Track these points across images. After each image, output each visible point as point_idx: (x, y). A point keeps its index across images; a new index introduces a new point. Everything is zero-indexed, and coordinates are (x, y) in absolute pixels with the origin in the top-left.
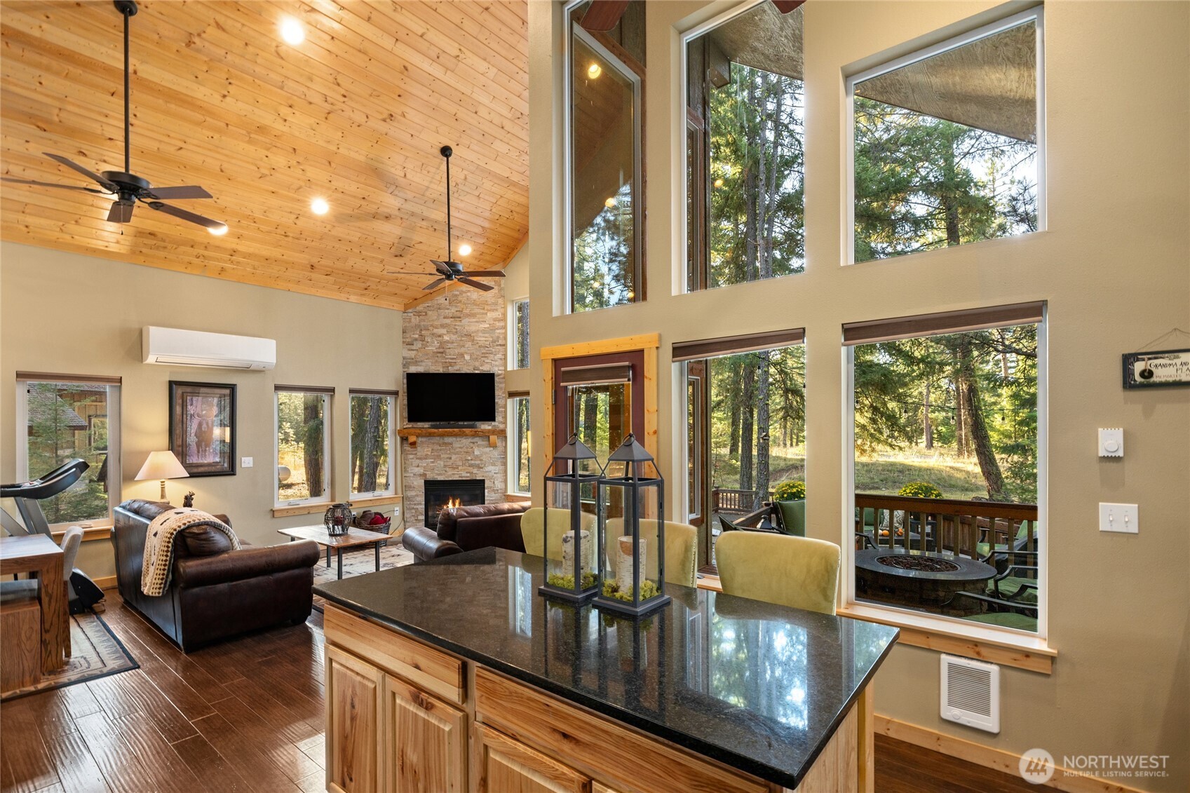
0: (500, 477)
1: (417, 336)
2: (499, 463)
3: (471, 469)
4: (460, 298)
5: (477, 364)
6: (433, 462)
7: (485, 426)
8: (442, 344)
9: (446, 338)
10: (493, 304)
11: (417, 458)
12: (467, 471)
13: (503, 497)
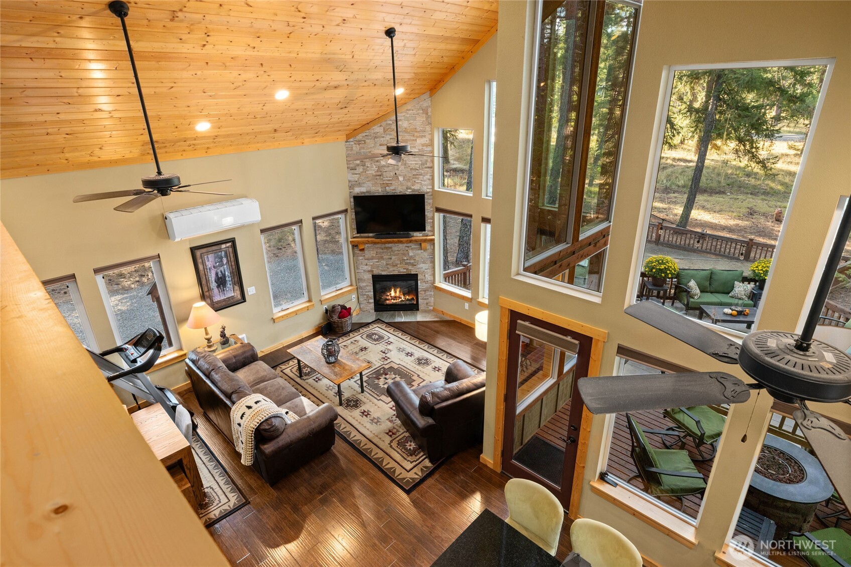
1: (359, 163)
2: (429, 262)
3: (407, 266)
5: (409, 184)
6: (377, 262)
7: (418, 235)
8: (380, 168)
9: (383, 163)
10: (421, 131)
11: (365, 259)
12: (404, 267)
13: (432, 286)
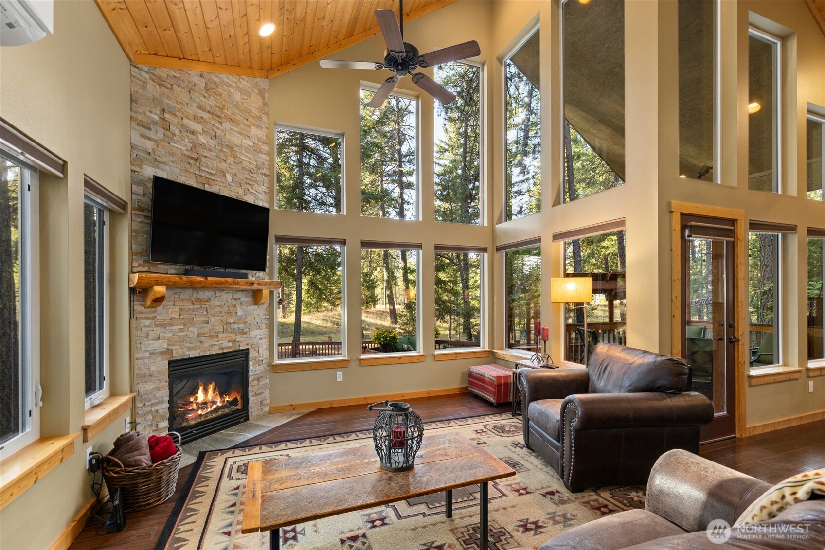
0: (264, 344)
1: (156, 118)
2: (263, 326)
3: (234, 337)
4: (219, 90)
5: (241, 191)
6: (181, 330)
7: (254, 276)
8: (195, 146)
9: (203, 139)
10: (257, 118)
11: (157, 325)
12: (230, 339)
13: (268, 368)
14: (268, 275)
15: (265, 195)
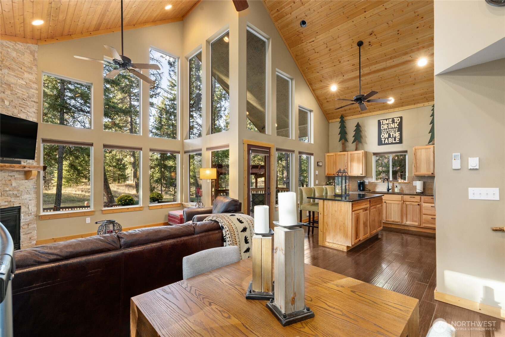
0: (32, 203)
2: (32, 192)
3: (9, 198)
5: (16, 110)
12: (6, 200)
13: (35, 218)
14: (36, 162)
15: (34, 114)
